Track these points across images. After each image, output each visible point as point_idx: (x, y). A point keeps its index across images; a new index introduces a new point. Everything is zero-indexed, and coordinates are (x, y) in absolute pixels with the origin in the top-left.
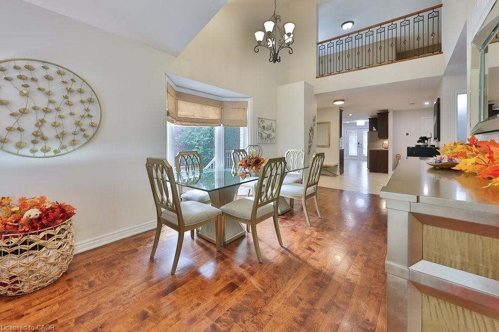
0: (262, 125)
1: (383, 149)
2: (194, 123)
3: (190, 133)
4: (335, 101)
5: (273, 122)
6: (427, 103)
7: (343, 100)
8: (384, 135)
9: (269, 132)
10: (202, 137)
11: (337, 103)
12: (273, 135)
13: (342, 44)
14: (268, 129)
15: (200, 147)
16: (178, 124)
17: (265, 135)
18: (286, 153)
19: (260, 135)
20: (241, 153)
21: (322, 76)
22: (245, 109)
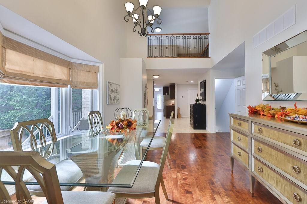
0: (111, 88)
1: (171, 105)
2: (33, 83)
3: (6, 92)
4: (154, 76)
5: (118, 87)
6: (192, 82)
7: (159, 75)
8: (173, 97)
9: (115, 94)
10: (24, 97)
11: (155, 77)
12: (118, 97)
13: (163, 39)
14: (115, 92)
15: (22, 108)
16: (6, 82)
17: (113, 97)
18: (134, 111)
19: (110, 97)
20: (96, 114)
21: (150, 57)
22: (96, 73)
